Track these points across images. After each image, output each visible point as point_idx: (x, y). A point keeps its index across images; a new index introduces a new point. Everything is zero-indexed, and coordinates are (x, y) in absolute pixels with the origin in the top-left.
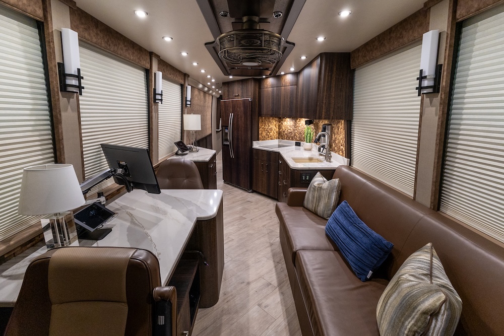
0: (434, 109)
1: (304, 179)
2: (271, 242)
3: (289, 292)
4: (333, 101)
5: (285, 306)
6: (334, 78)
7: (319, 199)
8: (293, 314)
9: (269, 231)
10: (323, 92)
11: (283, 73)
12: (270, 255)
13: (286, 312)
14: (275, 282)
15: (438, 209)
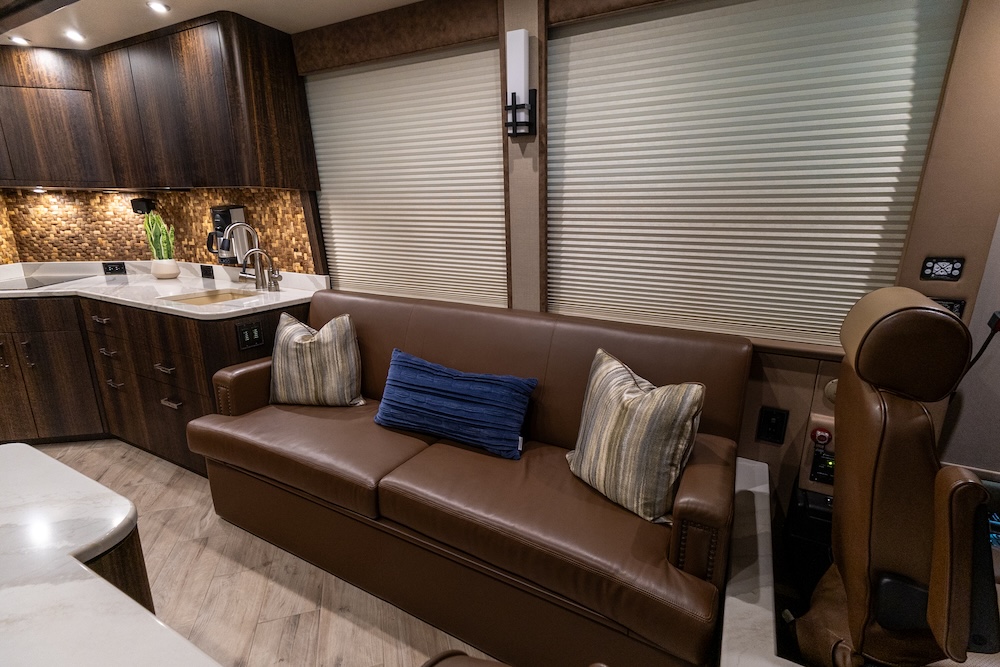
0: (529, 161)
1: (247, 339)
2: (197, 535)
3: (352, 593)
4: (276, 144)
5: (373, 624)
6: (269, 87)
7: (321, 369)
8: (399, 622)
9: (159, 516)
10: (250, 117)
11: (19, 41)
12: (225, 564)
13: (385, 631)
14: (303, 605)
15: (547, 311)
